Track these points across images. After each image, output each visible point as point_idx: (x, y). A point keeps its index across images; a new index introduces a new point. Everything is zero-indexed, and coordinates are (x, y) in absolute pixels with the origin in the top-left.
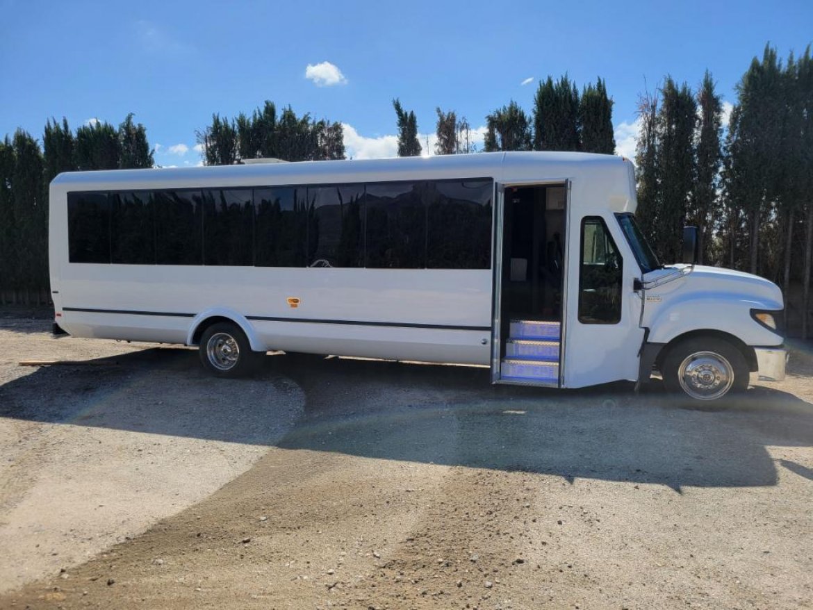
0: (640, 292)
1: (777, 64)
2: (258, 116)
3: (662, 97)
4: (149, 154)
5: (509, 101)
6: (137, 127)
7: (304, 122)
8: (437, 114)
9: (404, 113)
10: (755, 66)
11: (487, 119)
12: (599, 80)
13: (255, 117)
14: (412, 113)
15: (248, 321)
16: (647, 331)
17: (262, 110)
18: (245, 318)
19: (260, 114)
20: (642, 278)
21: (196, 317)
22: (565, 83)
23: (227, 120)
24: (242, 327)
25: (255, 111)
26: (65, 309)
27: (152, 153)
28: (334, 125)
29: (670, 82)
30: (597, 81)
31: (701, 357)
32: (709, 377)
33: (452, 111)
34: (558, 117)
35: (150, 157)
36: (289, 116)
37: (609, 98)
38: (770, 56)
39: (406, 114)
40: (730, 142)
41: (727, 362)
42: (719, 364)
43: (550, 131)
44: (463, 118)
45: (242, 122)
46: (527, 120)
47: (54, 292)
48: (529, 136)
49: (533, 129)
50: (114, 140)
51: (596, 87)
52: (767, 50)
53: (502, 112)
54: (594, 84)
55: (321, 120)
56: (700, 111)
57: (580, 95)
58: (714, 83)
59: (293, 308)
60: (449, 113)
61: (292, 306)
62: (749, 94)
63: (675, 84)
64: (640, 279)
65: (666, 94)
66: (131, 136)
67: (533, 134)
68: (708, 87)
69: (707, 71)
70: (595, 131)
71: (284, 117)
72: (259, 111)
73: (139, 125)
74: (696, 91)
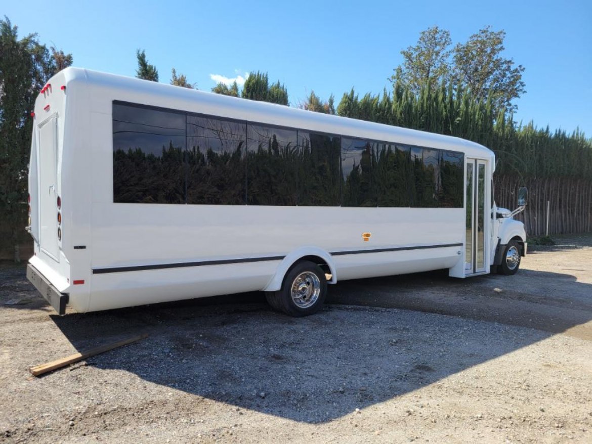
15: (331, 257)
16: (499, 239)
18: (329, 255)
21: (286, 259)
24: (329, 263)
59: (367, 242)
61: (365, 240)
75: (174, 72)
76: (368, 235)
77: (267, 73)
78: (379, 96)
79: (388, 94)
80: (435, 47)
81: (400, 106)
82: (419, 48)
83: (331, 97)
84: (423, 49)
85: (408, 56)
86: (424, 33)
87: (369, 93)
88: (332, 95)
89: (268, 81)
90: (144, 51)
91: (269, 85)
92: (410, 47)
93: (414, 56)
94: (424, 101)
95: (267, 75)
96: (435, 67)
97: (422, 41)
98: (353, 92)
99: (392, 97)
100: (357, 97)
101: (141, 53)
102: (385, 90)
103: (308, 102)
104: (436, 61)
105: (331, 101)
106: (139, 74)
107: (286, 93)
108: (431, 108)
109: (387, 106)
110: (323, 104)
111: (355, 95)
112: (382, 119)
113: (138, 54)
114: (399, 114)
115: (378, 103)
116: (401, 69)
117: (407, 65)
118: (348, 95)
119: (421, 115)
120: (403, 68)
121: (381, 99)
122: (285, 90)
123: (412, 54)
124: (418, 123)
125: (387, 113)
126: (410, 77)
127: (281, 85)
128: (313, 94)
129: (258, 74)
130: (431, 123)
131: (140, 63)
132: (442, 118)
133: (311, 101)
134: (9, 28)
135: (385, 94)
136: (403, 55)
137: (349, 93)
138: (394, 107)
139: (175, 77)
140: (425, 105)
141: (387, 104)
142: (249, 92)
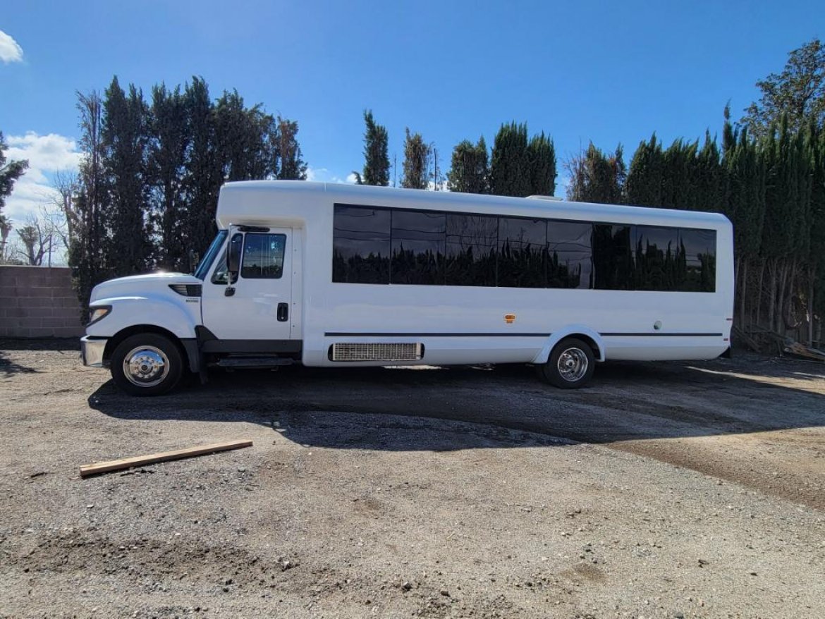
75: (408, 131)
77: (526, 122)
78: (697, 142)
79: (712, 140)
80: (815, 70)
81: (732, 155)
82: (786, 74)
83: (619, 148)
84: (794, 76)
85: (768, 87)
86: (795, 52)
87: (679, 139)
88: (620, 145)
89: (528, 133)
90: (371, 111)
91: (528, 138)
92: (772, 75)
93: (778, 87)
94: (774, 146)
95: (525, 126)
96: (814, 99)
97: (792, 65)
98: (654, 139)
99: (720, 143)
100: (660, 145)
101: (367, 113)
102: (707, 133)
103: (584, 156)
104: (817, 90)
105: (619, 154)
106: (367, 137)
107: (552, 146)
108: (789, 154)
109: (710, 155)
110: (607, 158)
111: (657, 143)
112: (702, 174)
113: (365, 114)
114: (731, 165)
115: (695, 151)
116: (755, 108)
117: (767, 102)
118: (647, 144)
119: (770, 166)
120: (760, 105)
121: (701, 147)
122: (551, 143)
123: (775, 84)
124: (764, 178)
125: (710, 165)
126: (770, 118)
127: (546, 136)
128: (591, 146)
129: (513, 125)
130: (789, 176)
131: (368, 125)
132: (809, 168)
133: (589, 156)
134: (237, 100)
135: (708, 139)
136: (759, 88)
137: (648, 142)
138: (721, 156)
139: (408, 137)
140: (777, 151)
141: (711, 152)
142: (501, 148)
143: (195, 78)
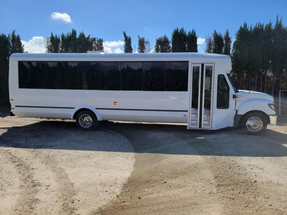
0: (235, 98)
1: (247, 28)
2: (69, 34)
3: (213, 36)
4: (22, 46)
5: (164, 35)
6: (17, 36)
7: (88, 38)
8: (138, 38)
9: (127, 36)
10: (241, 28)
11: (156, 40)
12: (193, 29)
13: (68, 34)
14: (129, 37)
15: (96, 110)
16: (237, 111)
17: (71, 32)
18: (95, 109)
19: (70, 34)
20: (236, 94)
21: (75, 109)
22: (182, 30)
23: (56, 35)
24: (94, 112)
25: (68, 33)
26: (16, 106)
27: (23, 46)
28: (99, 39)
29: (215, 32)
30: (192, 30)
31: (253, 119)
32: (256, 125)
33: (143, 37)
34: (181, 41)
35: (22, 47)
36: (82, 35)
37: (196, 36)
38: (245, 25)
39: (127, 37)
40: (233, 52)
41: (261, 121)
42: (258, 121)
43: (178, 46)
44: (148, 40)
45: (63, 36)
46: (169, 41)
47: (11, 100)
48: (170, 47)
49: (171, 44)
50: (7, 40)
51: (192, 32)
52: (245, 24)
53: (161, 38)
54: (192, 31)
55: (94, 37)
56: (224, 42)
57: (187, 34)
58: (229, 33)
59: (115, 105)
60: (142, 38)
61: (114, 104)
62: (240, 37)
63: (217, 33)
64: (235, 95)
65: (214, 35)
66: (15, 39)
67: (171, 46)
68: (227, 34)
69: (227, 29)
70: (192, 46)
71: (80, 36)
72: (70, 33)
73: (18, 35)
74: (223, 35)
76: (116, 102)
113: (123, 33)
143: (73, 30)
